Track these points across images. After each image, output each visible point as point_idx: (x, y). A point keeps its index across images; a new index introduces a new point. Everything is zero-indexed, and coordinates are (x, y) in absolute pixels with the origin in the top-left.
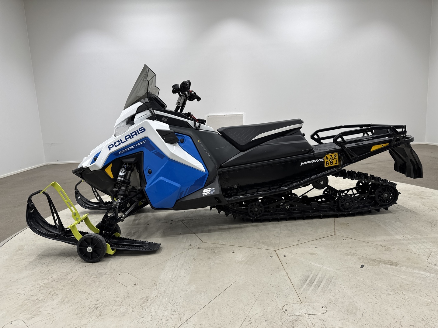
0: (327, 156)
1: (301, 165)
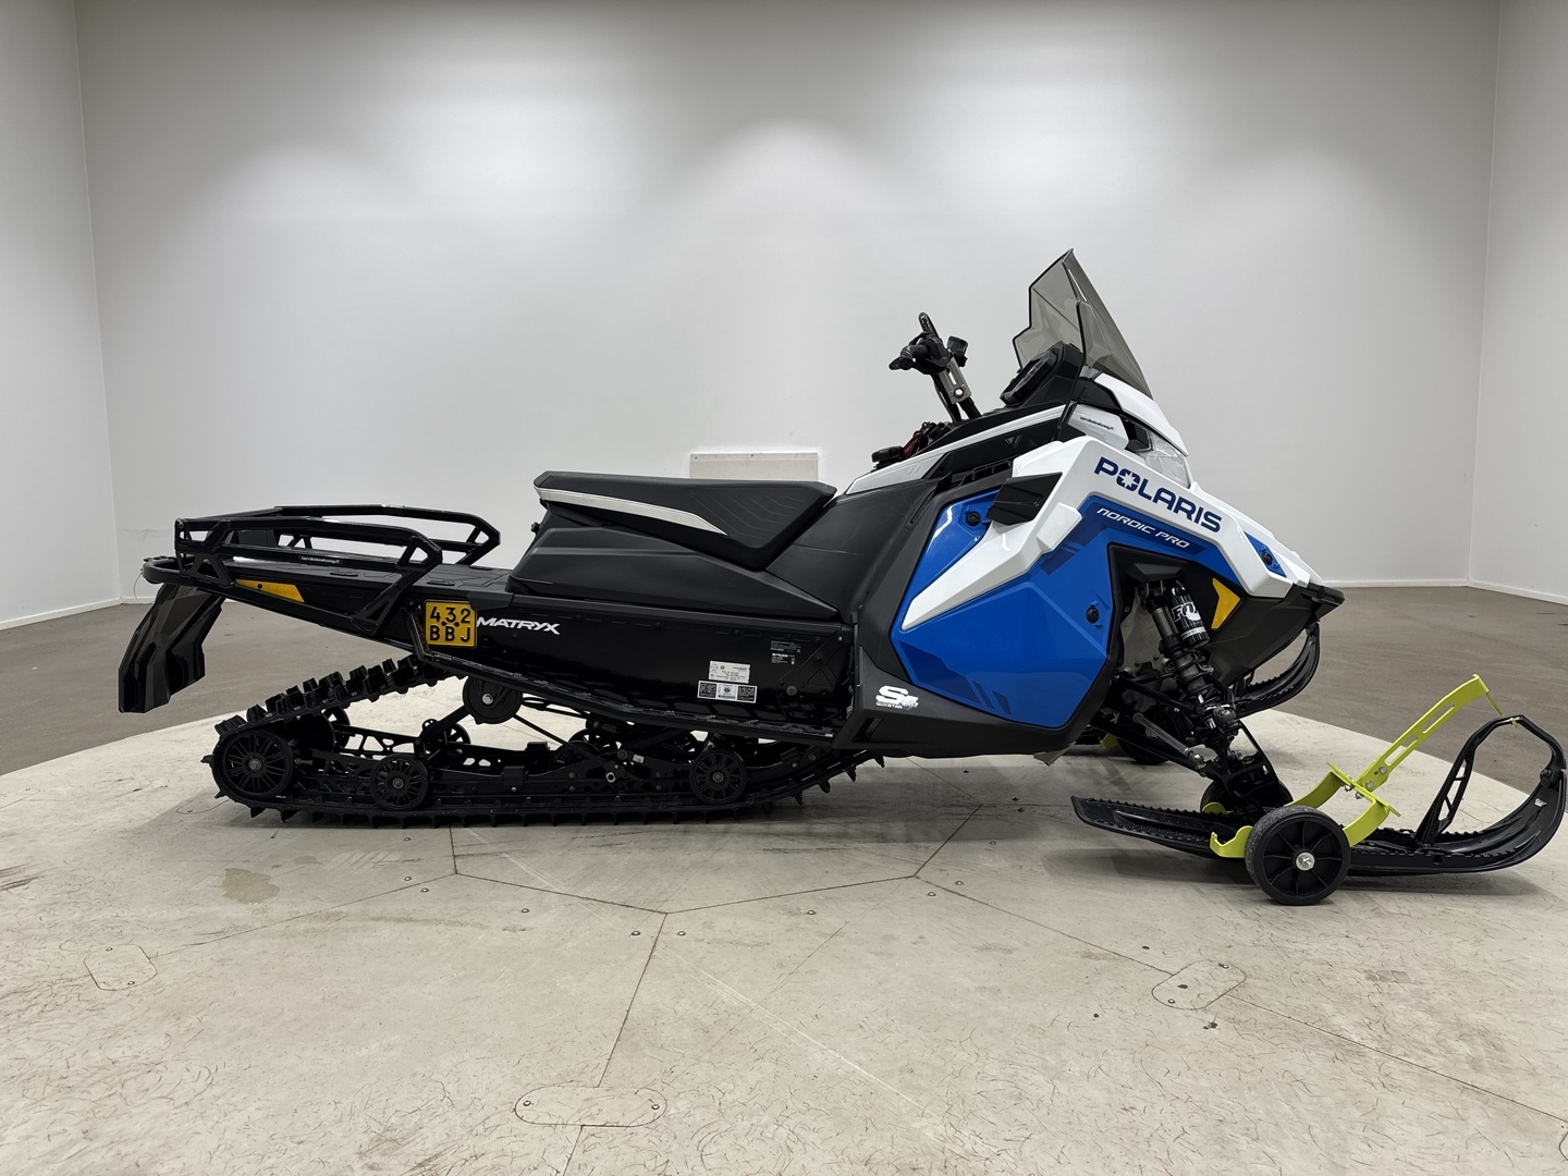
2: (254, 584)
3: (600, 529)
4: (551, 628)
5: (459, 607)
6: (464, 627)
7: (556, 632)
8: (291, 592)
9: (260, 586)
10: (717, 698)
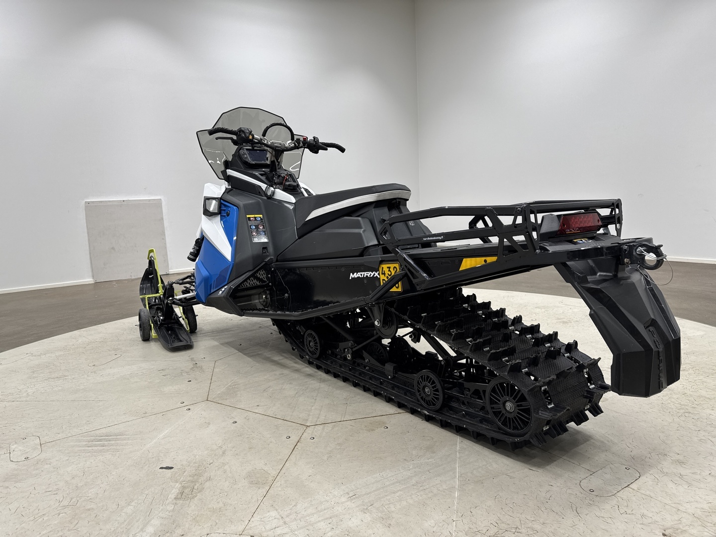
0: (383, 268)
1: (350, 278)
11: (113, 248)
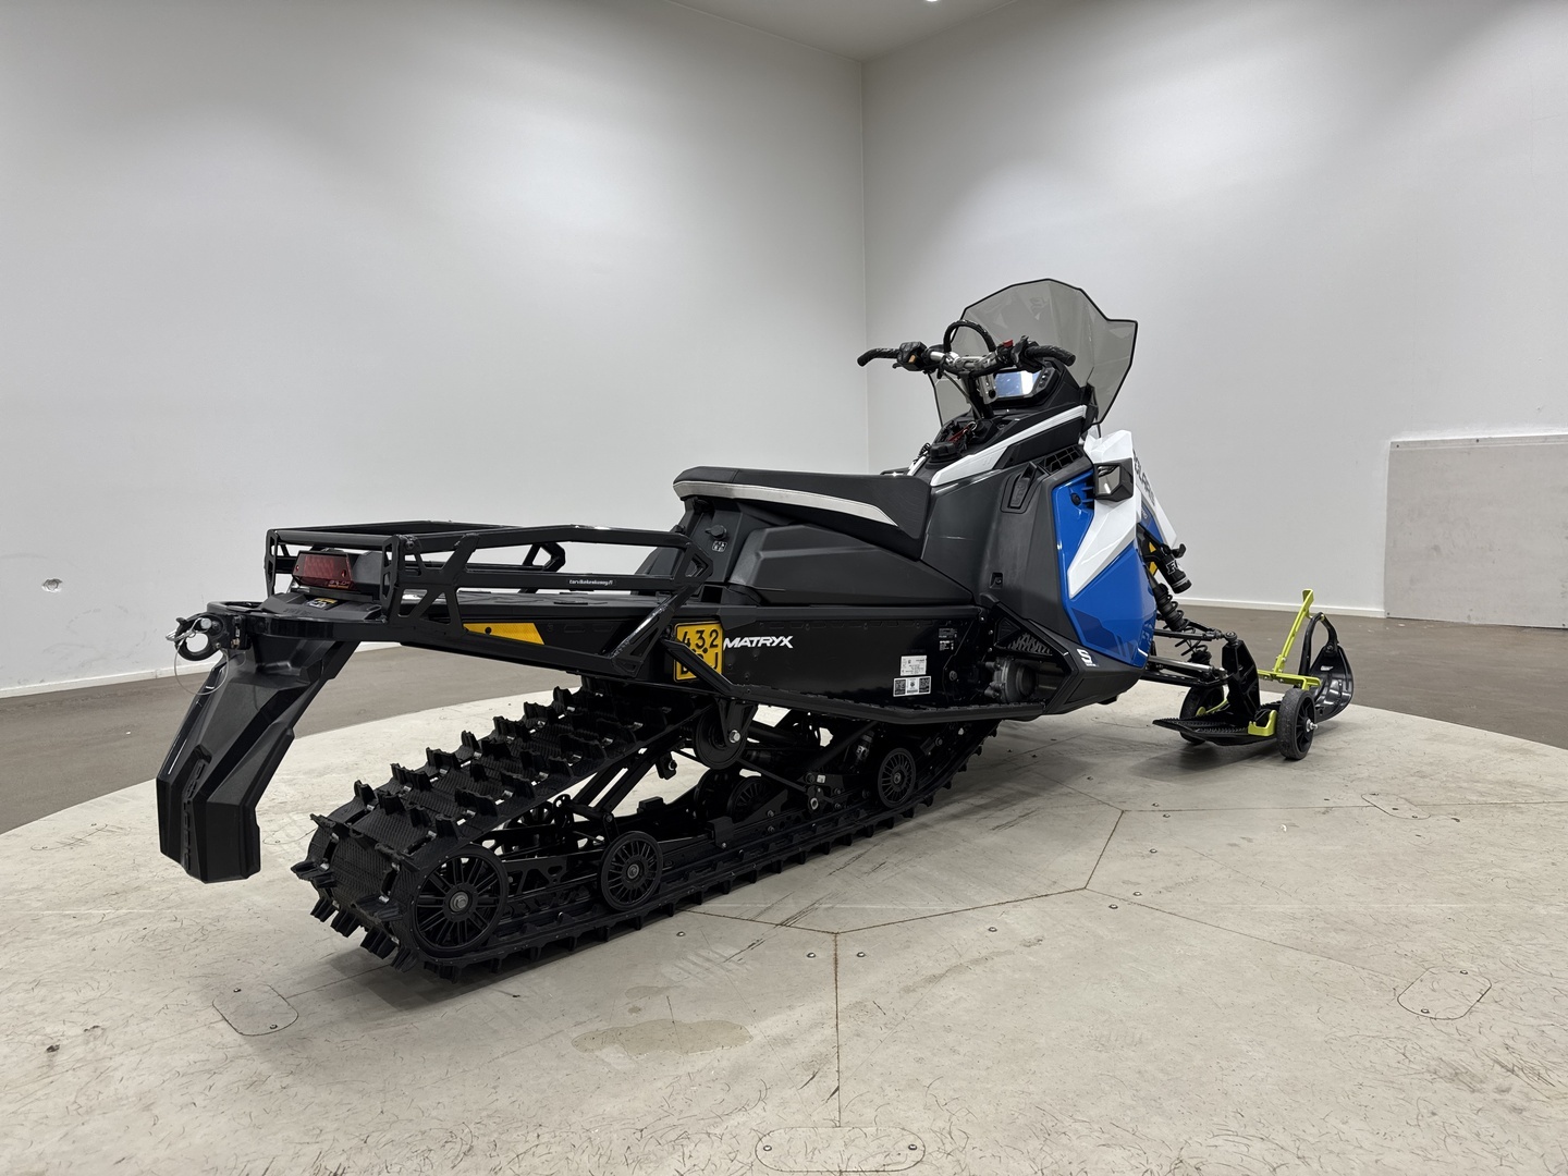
2: (479, 628)
3: (791, 527)
4: (786, 641)
5: (708, 628)
6: (712, 652)
7: (790, 646)
8: (528, 634)
9: (488, 630)
10: (907, 694)
11: (1436, 548)
